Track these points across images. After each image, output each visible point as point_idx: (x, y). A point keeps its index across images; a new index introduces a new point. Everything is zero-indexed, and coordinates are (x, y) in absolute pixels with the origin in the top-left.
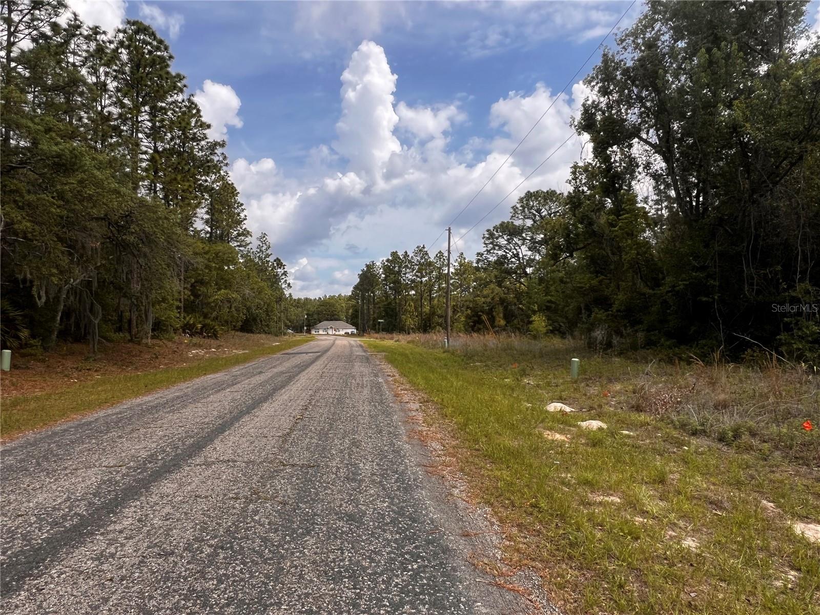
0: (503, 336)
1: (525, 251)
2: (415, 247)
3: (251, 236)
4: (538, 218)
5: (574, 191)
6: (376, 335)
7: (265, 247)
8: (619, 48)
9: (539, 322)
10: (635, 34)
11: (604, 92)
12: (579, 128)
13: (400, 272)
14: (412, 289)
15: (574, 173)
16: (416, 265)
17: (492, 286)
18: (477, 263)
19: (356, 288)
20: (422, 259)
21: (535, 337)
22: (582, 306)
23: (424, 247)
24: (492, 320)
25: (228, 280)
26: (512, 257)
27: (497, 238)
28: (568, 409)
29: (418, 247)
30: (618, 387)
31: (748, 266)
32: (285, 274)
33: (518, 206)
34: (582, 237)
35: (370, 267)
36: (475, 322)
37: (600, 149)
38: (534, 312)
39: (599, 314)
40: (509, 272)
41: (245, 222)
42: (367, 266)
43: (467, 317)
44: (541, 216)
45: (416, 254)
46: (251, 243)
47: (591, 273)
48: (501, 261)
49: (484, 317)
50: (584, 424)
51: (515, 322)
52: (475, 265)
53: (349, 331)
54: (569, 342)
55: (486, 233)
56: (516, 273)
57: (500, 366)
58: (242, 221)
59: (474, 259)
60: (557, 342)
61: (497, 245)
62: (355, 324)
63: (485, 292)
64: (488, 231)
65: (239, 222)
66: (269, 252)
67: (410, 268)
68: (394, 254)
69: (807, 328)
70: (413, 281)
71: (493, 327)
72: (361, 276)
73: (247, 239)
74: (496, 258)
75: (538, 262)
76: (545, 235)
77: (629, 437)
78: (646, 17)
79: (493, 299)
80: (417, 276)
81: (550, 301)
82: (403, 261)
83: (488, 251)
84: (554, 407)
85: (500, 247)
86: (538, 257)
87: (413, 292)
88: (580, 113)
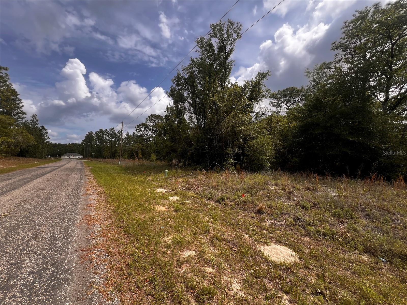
0: (141, 160)
1: (150, 133)
2: (110, 128)
3: (26, 114)
4: (154, 123)
5: (167, 115)
6: (92, 159)
7: (35, 120)
8: (183, 72)
9: (153, 156)
10: (187, 69)
11: (177, 85)
12: (169, 95)
13: (103, 137)
14: (108, 143)
15: (167, 109)
16: (110, 134)
17: (138, 143)
18: (133, 135)
19: (83, 141)
20: (112, 132)
21: (152, 161)
22: (168, 152)
23: (113, 128)
24: (137, 155)
25: (8, 133)
26: (145, 135)
27: (141, 128)
28: (164, 191)
29: (111, 128)
30: (180, 180)
31: (216, 143)
32: (46, 133)
33: (148, 118)
34: (169, 130)
35: (90, 134)
36: (131, 155)
37: (175, 103)
38: (152, 153)
39: (173, 155)
40: (144, 139)
41: (22, 108)
42: (89, 133)
43: (129, 154)
44: (155, 123)
45: (110, 130)
46: (26, 118)
47: (171, 141)
48: (142, 136)
49: (135, 154)
50: (171, 198)
51: (146, 156)
52: (132, 136)
53: (80, 157)
54: (163, 163)
55: (137, 126)
56: (146, 140)
57: (139, 172)
58: (20, 107)
59: (132, 134)
60: (160, 163)
61: (140, 130)
62: (82, 155)
63: (135, 146)
64: (137, 125)
65: (19, 108)
66: (37, 123)
67: (108, 135)
68: (101, 130)
69: (230, 161)
70: (108, 140)
71: (138, 157)
72: (86, 137)
73: (23, 116)
74: (140, 135)
75: (154, 137)
76: (157, 129)
77: (189, 203)
78: (191, 65)
79: (138, 148)
80: (110, 138)
81: (157, 149)
82: (104, 132)
83: (137, 132)
84: (159, 190)
85: (141, 131)
86: (154, 135)
87: (108, 144)
88: (170, 90)
